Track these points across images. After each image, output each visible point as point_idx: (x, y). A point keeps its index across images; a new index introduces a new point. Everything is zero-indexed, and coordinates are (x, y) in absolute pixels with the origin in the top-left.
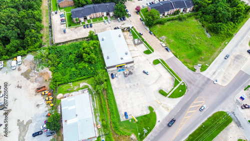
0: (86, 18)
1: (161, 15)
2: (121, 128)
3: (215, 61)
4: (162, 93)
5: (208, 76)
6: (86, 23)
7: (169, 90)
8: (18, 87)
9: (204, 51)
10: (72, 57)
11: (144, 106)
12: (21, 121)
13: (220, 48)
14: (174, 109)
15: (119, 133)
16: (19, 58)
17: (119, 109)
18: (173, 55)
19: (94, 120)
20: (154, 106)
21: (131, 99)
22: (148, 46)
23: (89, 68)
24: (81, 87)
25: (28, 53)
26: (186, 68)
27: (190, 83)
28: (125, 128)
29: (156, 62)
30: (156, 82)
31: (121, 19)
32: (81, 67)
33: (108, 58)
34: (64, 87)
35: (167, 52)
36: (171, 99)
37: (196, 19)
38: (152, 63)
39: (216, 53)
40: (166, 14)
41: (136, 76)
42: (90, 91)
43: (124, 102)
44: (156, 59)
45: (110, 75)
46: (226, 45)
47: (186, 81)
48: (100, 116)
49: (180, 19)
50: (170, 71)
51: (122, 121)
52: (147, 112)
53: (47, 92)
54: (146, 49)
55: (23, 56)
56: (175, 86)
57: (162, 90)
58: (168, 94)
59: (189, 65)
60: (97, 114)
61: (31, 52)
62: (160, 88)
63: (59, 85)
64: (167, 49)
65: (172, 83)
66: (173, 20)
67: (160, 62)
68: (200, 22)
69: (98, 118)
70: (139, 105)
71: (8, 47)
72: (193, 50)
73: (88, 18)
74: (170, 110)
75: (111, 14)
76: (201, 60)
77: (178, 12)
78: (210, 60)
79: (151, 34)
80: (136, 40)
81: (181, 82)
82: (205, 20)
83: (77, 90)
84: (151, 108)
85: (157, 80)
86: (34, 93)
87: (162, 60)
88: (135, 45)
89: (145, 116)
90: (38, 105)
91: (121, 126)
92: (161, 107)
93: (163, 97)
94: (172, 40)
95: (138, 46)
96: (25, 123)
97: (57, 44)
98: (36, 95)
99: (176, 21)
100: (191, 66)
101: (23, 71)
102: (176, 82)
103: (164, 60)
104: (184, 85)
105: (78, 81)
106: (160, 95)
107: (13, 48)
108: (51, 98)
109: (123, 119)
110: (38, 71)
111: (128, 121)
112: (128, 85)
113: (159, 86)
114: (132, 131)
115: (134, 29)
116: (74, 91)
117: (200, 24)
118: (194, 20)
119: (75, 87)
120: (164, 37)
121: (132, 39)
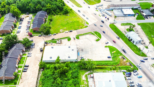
2: (116, 61)
4: (97, 40)
6: (21, 69)
7: (96, 37)
9: (77, 20)
10: (59, 80)
11: (104, 49)
13: (77, 15)
14: (107, 39)
15: (119, 63)
17: (104, 60)
20: (104, 45)
21: (99, 54)
22: (64, 38)
23: (74, 70)
24: (85, 79)
26: (84, 29)
27: (94, 29)
28: (116, 59)
29: (78, 38)
30: (90, 41)
31: (32, 46)
32: (71, 75)
35: (72, 32)
36: (101, 38)
37: (54, 15)
38: (77, 40)
39: (80, 17)
41: (84, 48)
43: (101, 57)
44: (75, 37)
48: (109, 70)
50: (85, 34)
51: (112, 60)
52: (108, 49)
54: (67, 40)
56: (95, 35)
58: (99, 39)
65: (92, 35)
67: (78, 36)
68: (57, 15)
70: (104, 51)
72: (75, 23)
76: (82, 22)
78: (83, 20)
79: (56, 35)
80: (58, 42)
81: (93, 32)
83: (88, 82)
84: (106, 47)
88: (61, 43)
89: (110, 50)
91: (115, 61)
93: (100, 41)
94: (65, 28)
95: (63, 42)
99: (52, 22)
100: (84, 27)
102: (93, 34)
103: (77, 34)
106: (99, 41)
109: (111, 59)
111: (112, 57)
112: (90, 53)
113: (94, 40)
114: (118, 57)
115: (47, 41)
116: (88, 84)
118: (55, 16)
119: (85, 83)
120: (61, 30)
121: (55, 44)
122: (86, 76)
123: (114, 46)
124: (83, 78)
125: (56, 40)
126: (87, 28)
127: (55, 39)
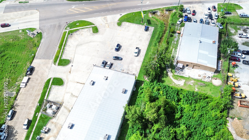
2: (159, 23)
4: (96, 31)
7: (86, 30)
11: (124, 29)
14: (99, 16)
17: (149, 37)
18: (35, 61)
19: (180, 39)
20: (114, 25)
21: (132, 39)
24: (183, 81)
26: (42, 41)
28: (154, 22)
29: (64, 63)
30: (90, 42)
35: (36, 69)
36: (94, 23)
43: (141, 40)
44: (60, 67)
47: (62, 29)
48: (173, 40)
50: (62, 45)
51: (153, 28)
52: (125, 23)
57: (94, 32)
58: (92, 27)
59: (36, 41)
60: (175, 43)
62: (93, 35)
64: (32, 70)
67: (60, 60)
69: (176, 39)
70: (128, 31)
74: (103, 17)
78: (8, 34)
81: (67, 31)
83: (189, 79)
84: (119, 24)
85: (87, 43)
89: (129, 22)
91: (157, 25)
92: (109, 22)
93: (99, 27)
100: (36, 39)
102: (71, 33)
103: (52, 61)
106: (100, 30)
108: (230, 83)
109: (151, 29)
111: (147, 25)
114: (149, 18)
116: (195, 80)
119: (192, 84)
121: (54, 120)
122: (176, 77)
123: (123, 14)
124: (179, 84)
125: (35, 117)
126: (44, 35)
127: (31, 119)
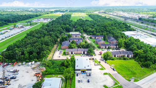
0: (72, 53)
1: (113, 56)
3: (145, 78)
5: (139, 84)
6: (72, 55)
7: (110, 86)
8: (27, 72)
9: (137, 73)
12: (21, 85)
13: (149, 74)
16: (33, 62)
18: (117, 73)
21: (85, 86)
22: (103, 67)
24: (58, 77)
25: (38, 61)
26: (124, 79)
27: (126, 85)
29: (105, 74)
30: (103, 82)
31: (90, 56)
33: (77, 66)
34: (49, 76)
37: (135, 60)
38: (103, 74)
39: (146, 76)
40: (116, 56)
42: (62, 79)
44: (106, 72)
45: (76, 75)
46: (153, 73)
47: (123, 84)
49: (125, 59)
53: (39, 76)
54: (101, 68)
55: (36, 62)
56: (114, 85)
57: (106, 86)
59: (126, 78)
61: (40, 61)
63: (47, 74)
64: (114, 70)
65: (113, 84)
66: (120, 59)
71: (31, 56)
72: (130, 72)
73: (73, 53)
75: (86, 53)
76: (135, 77)
77: (124, 56)
78: (142, 78)
79: (106, 63)
80: (96, 64)
81: (119, 84)
82: (140, 61)
86: (33, 75)
87: (109, 74)
88: (95, 65)
90: (33, 80)
95: (96, 66)
96: (22, 86)
97: (54, 60)
98: (34, 76)
99: (122, 60)
101: (32, 67)
102: (116, 84)
103: (111, 74)
104: (121, 86)
105: (58, 74)
107: (33, 57)
108: (40, 78)
110: (39, 68)
112: (85, 80)
113: (104, 84)
115: (97, 60)
117: (138, 63)
120: (113, 65)
121: (94, 63)
